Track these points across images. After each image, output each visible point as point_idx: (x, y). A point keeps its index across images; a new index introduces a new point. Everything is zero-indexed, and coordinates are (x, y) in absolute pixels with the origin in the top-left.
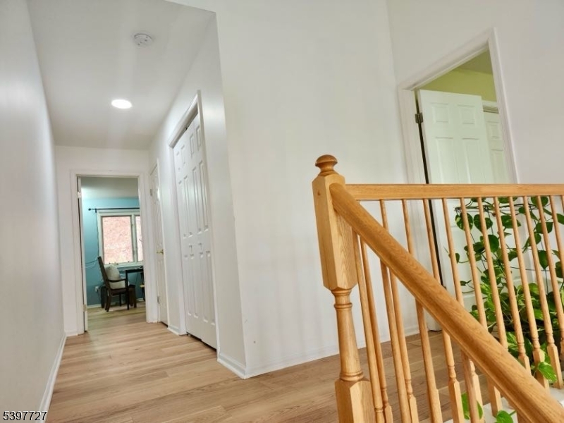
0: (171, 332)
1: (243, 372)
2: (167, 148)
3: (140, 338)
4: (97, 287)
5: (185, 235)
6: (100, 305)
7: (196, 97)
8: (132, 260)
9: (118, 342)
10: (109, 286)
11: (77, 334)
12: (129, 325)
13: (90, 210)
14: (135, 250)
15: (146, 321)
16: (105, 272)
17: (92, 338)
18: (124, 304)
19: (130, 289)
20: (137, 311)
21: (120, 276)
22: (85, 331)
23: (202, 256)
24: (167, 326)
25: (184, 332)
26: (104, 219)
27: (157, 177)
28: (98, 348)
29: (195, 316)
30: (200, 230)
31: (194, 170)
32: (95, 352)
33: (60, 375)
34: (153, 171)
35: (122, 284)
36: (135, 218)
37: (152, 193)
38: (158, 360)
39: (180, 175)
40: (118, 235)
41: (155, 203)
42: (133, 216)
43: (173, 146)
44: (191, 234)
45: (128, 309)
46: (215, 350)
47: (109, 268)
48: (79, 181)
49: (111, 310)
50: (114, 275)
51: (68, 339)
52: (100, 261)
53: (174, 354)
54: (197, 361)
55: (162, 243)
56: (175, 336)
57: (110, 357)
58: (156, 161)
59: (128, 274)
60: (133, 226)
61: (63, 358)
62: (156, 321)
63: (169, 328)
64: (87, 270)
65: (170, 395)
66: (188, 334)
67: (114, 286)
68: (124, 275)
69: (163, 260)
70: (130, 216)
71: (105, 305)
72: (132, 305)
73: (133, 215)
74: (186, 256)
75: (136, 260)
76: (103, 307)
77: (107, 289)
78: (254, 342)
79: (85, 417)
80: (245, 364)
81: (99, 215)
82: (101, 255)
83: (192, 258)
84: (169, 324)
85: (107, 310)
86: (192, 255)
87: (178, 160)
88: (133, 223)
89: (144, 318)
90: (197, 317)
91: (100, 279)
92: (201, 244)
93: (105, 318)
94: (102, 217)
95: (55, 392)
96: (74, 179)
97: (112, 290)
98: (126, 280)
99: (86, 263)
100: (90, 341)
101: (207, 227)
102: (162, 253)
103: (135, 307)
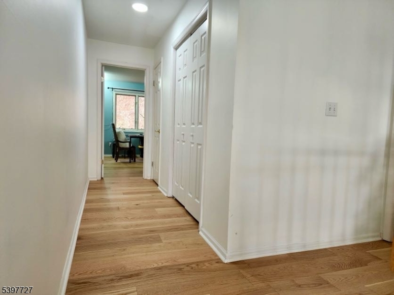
0: (160, 192)
1: (225, 256)
2: (172, 49)
3: (138, 193)
4: (110, 143)
5: (179, 124)
6: (111, 155)
7: (208, 4)
8: (134, 128)
9: (124, 194)
10: (118, 144)
11: (96, 180)
12: (131, 178)
13: (108, 88)
14: (137, 121)
15: (142, 176)
16: (116, 135)
17: (107, 186)
18: (127, 157)
19: (132, 149)
20: (136, 165)
21: (126, 139)
22: (102, 178)
23: (192, 145)
24: (158, 185)
25: (170, 195)
26: (117, 96)
27: (160, 72)
28: (110, 197)
29: (181, 187)
30: (193, 124)
31: (193, 72)
32: (108, 201)
33: (83, 220)
34: (157, 67)
35: (127, 145)
36: (138, 98)
37: (155, 83)
38: (154, 221)
39: (180, 74)
40: (124, 105)
41: (157, 92)
42: (137, 97)
43: (176, 48)
44: (184, 124)
45: (130, 162)
46: (198, 222)
47: (119, 132)
48: (103, 68)
49: (119, 160)
50: (123, 137)
51: (91, 183)
52: (114, 126)
53: (165, 216)
54: (182, 229)
55: (159, 125)
56: (163, 197)
57: (118, 208)
58: (161, 59)
59: (132, 139)
60: (136, 103)
61: (87, 202)
62: (149, 178)
63: (159, 187)
64: (105, 130)
65: (166, 267)
66: (173, 197)
67: (122, 145)
68: (129, 138)
69: (159, 137)
70: (135, 96)
71: (115, 155)
72: (132, 159)
73: (137, 95)
74: (178, 140)
75: (137, 128)
76: (113, 157)
77: (117, 147)
78: (236, 234)
79: (99, 277)
80: (227, 250)
81: (114, 93)
82: (114, 123)
83: (184, 144)
84: (159, 184)
85: (116, 160)
86: (184, 142)
87: (180, 61)
88: (137, 101)
89: (141, 173)
90: (183, 189)
91: (113, 138)
92: (193, 136)
93: (115, 168)
94: (116, 94)
95: (79, 238)
96: (100, 66)
97: (120, 148)
98: (130, 142)
99: (105, 126)
100: (105, 188)
101: (201, 124)
102: (159, 132)
103: (135, 161)
